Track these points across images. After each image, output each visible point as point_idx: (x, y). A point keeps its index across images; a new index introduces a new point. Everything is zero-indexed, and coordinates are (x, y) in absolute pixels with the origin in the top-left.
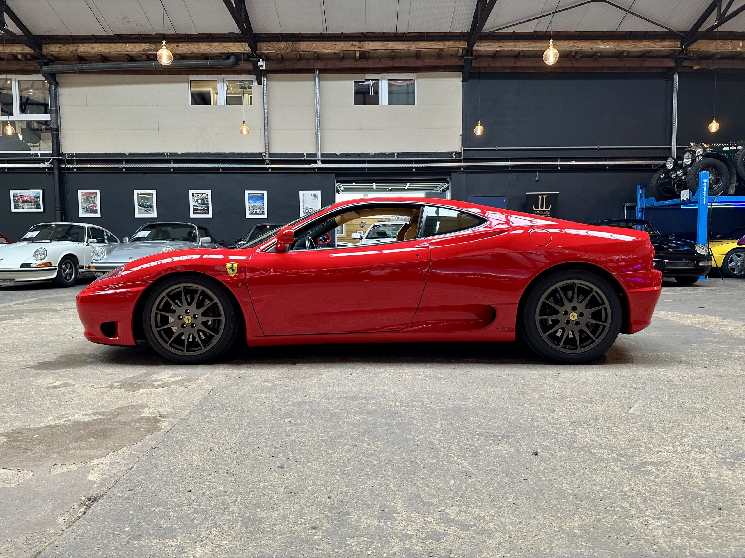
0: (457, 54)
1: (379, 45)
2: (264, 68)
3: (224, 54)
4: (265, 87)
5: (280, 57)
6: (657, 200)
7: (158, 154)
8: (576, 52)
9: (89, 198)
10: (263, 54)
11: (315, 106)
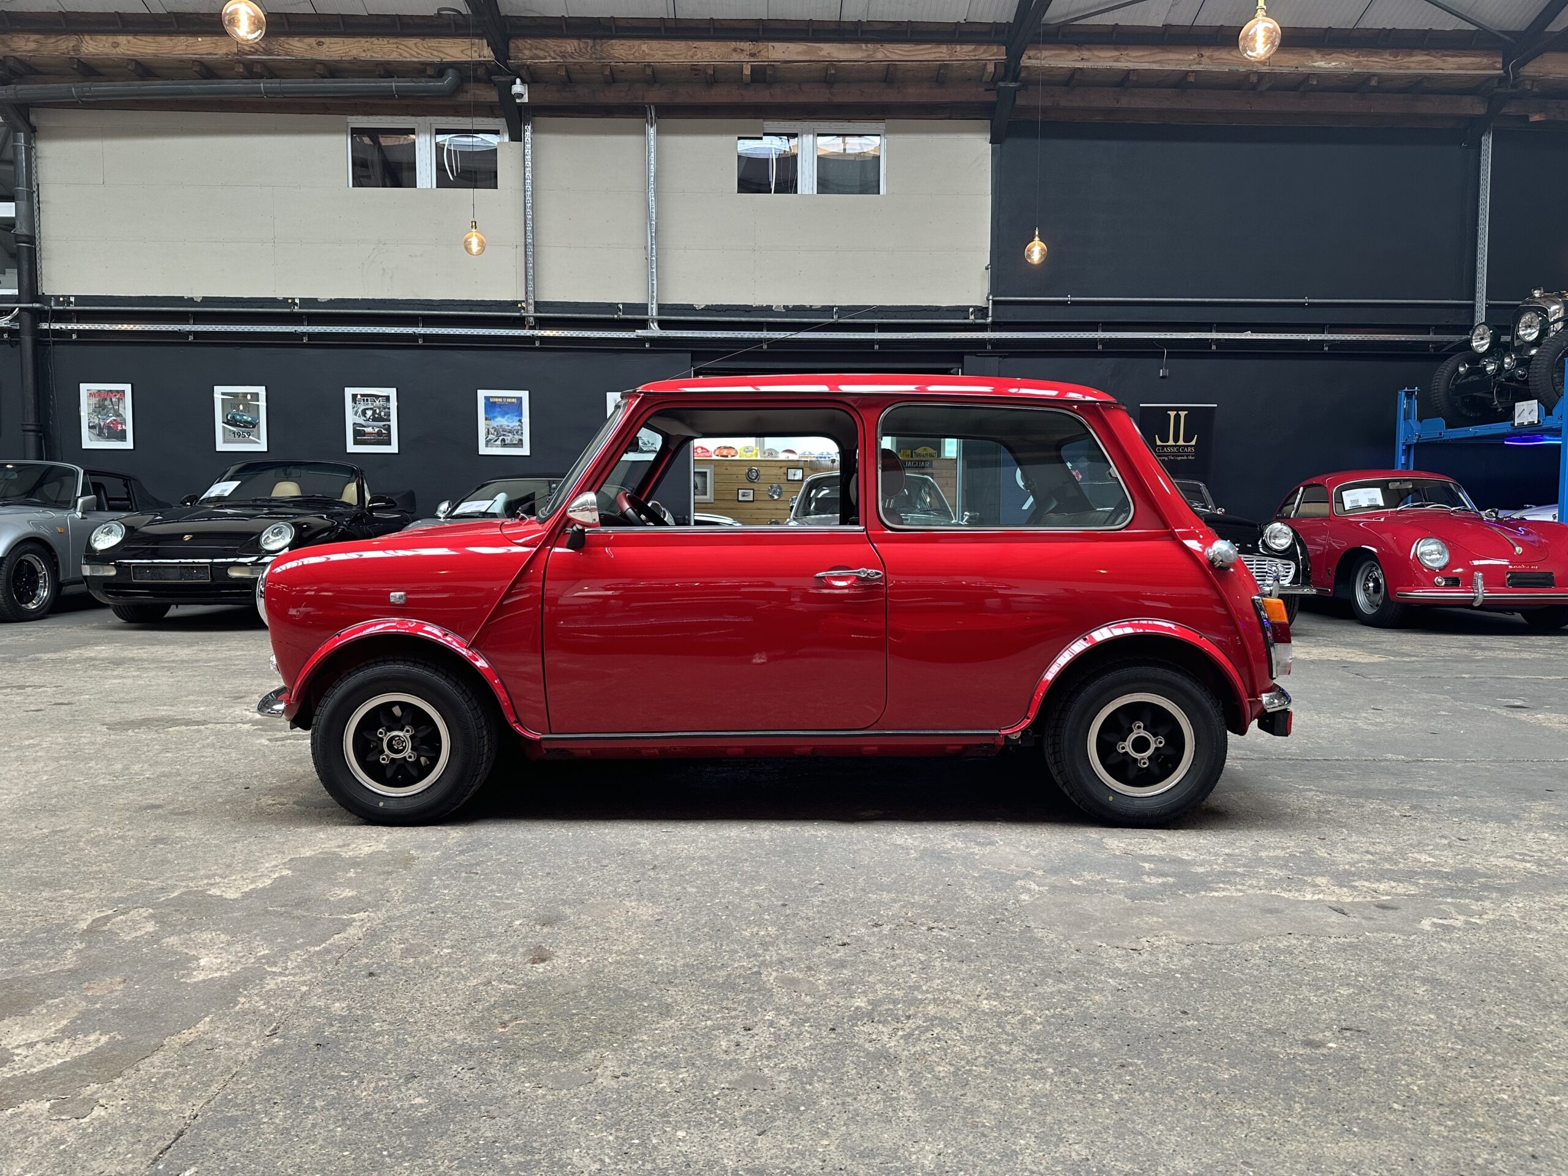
0: (982, 76)
1: (800, 49)
2: (526, 99)
3: (431, 64)
4: (528, 146)
5: (563, 73)
6: (1449, 425)
7: (273, 301)
8: (1262, 75)
9: (108, 403)
10: (524, 64)
11: (646, 193)
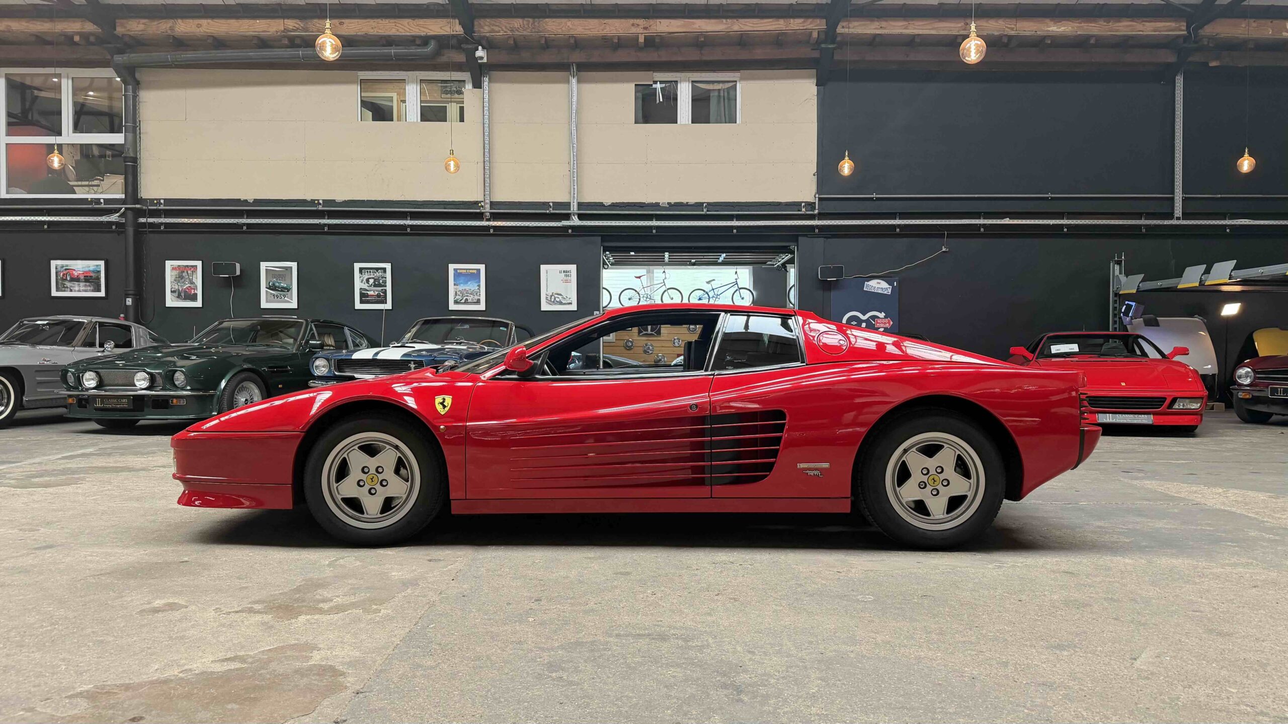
0: (810, 40)
1: (679, 24)
2: (485, 60)
3: (420, 37)
4: (486, 92)
5: (512, 42)
7: (303, 202)
8: (1010, 38)
9: (185, 274)
10: (485, 36)
11: (570, 124)
